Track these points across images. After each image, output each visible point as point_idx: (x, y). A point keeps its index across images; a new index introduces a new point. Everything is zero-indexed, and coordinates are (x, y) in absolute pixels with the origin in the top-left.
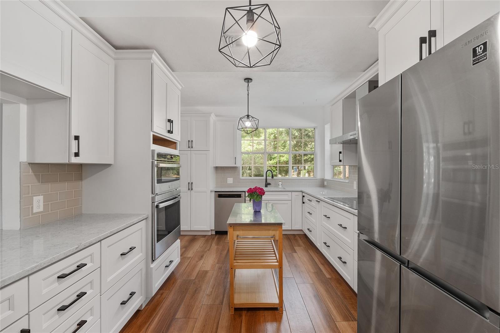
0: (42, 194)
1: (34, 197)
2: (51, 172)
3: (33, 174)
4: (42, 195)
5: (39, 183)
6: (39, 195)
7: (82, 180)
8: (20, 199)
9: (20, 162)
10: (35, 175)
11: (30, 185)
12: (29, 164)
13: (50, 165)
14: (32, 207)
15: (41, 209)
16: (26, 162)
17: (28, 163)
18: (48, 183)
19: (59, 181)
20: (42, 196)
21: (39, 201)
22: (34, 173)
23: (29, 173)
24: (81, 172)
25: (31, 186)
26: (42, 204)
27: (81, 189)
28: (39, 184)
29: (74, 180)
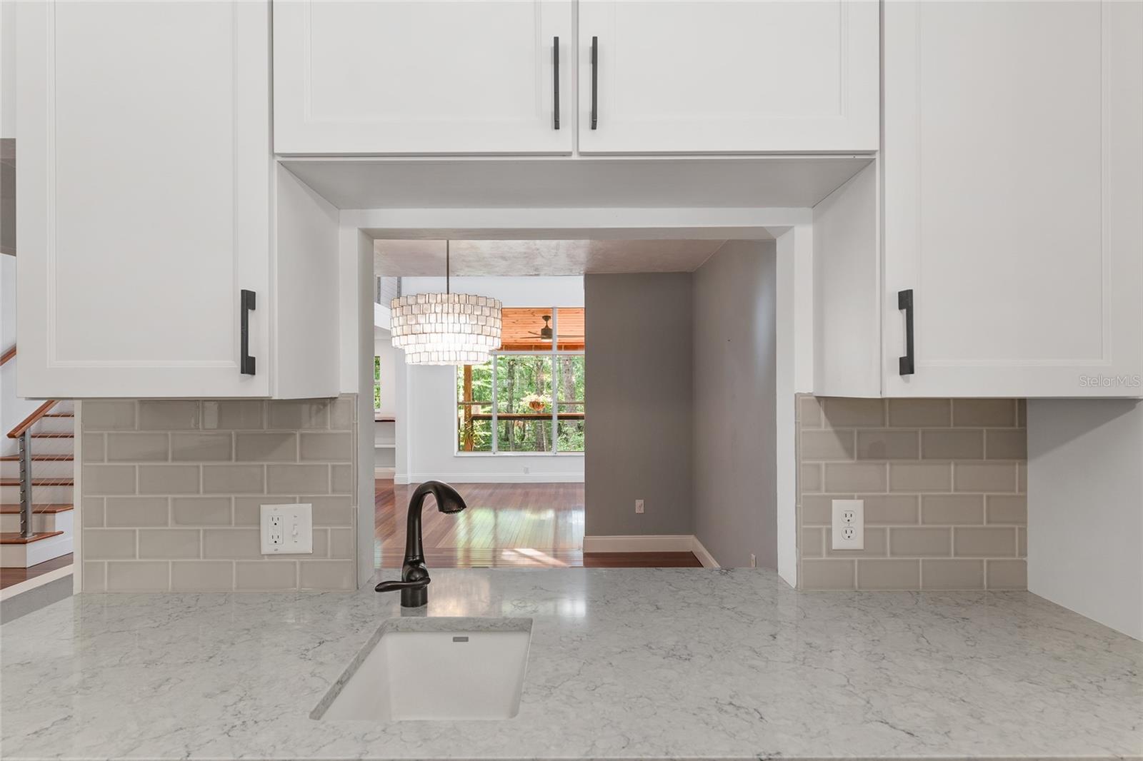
0: (860, 494)
1: (833, 501)
2: (890, 425)
3: (830, 429)
4: (859, 498)
5: (852, 457)
6: (852, 498)
7: (1025, 458)
8: (796, 504)
9: (795, 395)
10: (837, 432)
11: (823, 463)
12: (819, 399)
13: (887, 404)
14: (829, 531)
15: (857, 542)
16: (810, 394)
17: (817, 397)
18: (882, 461)
19: (924, 457)
20: (861, 502)
21: (848, 517)
22: (833, 425)
23: (819, 425)
24: (1020, 425)
25: (827, 465)
26: (858, 525)
27: (1022, 494)
28: (851, 462)
29: (988, 458)
